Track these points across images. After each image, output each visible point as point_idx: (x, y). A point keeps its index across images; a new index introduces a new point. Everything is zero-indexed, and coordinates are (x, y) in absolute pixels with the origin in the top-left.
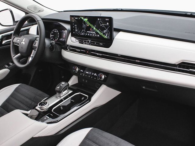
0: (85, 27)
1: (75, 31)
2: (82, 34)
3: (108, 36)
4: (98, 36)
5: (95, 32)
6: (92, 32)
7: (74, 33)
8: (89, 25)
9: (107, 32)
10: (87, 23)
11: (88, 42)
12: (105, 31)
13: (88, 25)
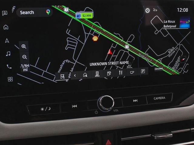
0: (80, 45)
1: (20, 70)
2: (63, 76)
3: (181, 65)
4: (143, 71)
5: (130, 60)
6: (113, 63)
7: (10, 79)
8: (101, 37)
9: (179, 53)
10: (88, 30)
11: (107, 102)
12: (171, 51)
13: (95, 39)
